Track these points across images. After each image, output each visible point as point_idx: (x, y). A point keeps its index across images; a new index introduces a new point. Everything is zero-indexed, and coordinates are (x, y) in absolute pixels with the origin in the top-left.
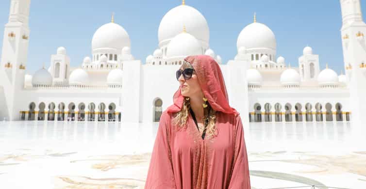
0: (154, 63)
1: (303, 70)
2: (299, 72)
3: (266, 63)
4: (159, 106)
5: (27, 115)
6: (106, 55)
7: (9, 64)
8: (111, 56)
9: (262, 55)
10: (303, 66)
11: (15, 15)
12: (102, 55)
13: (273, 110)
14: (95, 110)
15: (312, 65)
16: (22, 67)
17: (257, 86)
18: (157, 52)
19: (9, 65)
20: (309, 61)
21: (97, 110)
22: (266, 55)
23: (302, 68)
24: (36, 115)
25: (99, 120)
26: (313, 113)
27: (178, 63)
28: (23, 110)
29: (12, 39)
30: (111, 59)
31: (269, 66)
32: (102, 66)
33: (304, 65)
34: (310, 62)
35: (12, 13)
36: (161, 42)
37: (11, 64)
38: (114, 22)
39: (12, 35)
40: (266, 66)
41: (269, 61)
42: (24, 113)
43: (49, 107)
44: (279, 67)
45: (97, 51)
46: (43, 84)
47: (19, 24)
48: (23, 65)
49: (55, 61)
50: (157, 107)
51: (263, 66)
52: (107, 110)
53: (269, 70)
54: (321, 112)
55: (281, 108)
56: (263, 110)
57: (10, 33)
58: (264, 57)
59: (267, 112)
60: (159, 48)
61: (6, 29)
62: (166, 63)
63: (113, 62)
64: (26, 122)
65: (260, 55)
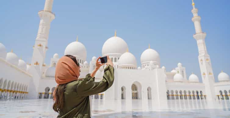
5: (43, 95)
10: (178, 72)
11: (42, 34)
16: (43, 65)
19: (37, 63)
28: (41, 92)
29: (40, 48)
34: (182, 71)
35: (39, 33)
37: (38, 63)
39: (40, 45)
42: (41, 94)
46: (52, 76)
47: (44, 40)
49: (53, 62)
57: (39, 44)
64: (43, 99)
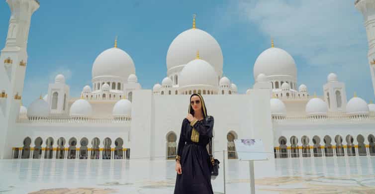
0: (163, 93)
1: (329, 99)
2: (324, 101)
3: (287, 91)
4: (172, 141)
5: (20, 152)
6: (109, 83)
7: (3, 93)
8: (114, 84)
9: (282, 83)
10: (328, 94)
11: (13, 39)
12: (104, 83)
13: (300, 144)
14: (99, 146)
15: (338, 93)
16: (17, 97)
17: (281, 118)
18: (166, 80)
19: (3, 95)
20: (334, 89)
21: (102, 146)
22: (287, 82)
23: (327, 97)
24: (32, 153)
25: (103, 158)
26: (344, 146)
27: (188, 93)
28: (17, 147)
29: (8, 65)
30: (114, 88)
31: (290, 95)
32: (104, 96)
33: (330, 94)
34: (336, 90)
35: (10, 37)
36: (169, 70)
37: (5, 94)
38: (117, 47)
39: (9, 61)
40: (288, 94)
41: (290, 89)
42: (17, 149)
43: (47, 143)
44: (301, 95)
45: (98, 79)
47: (18, 49)
48: (19, 95)
49: (53, 90)
50: (170, 143)
51: (284, 95)
52: (113, 146)
53: (291, 99)
54: (353, 145)
55: (308, 141)
56: (289, 144)
57: (7, 59)
58: (285, 84)
59: (293, 147)
60: (168, 76)
61: (2, 54)
62: (176, 93)
63: (116, 91)
65: (280, 83)
